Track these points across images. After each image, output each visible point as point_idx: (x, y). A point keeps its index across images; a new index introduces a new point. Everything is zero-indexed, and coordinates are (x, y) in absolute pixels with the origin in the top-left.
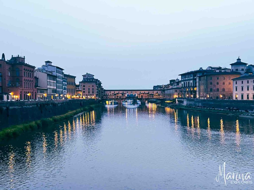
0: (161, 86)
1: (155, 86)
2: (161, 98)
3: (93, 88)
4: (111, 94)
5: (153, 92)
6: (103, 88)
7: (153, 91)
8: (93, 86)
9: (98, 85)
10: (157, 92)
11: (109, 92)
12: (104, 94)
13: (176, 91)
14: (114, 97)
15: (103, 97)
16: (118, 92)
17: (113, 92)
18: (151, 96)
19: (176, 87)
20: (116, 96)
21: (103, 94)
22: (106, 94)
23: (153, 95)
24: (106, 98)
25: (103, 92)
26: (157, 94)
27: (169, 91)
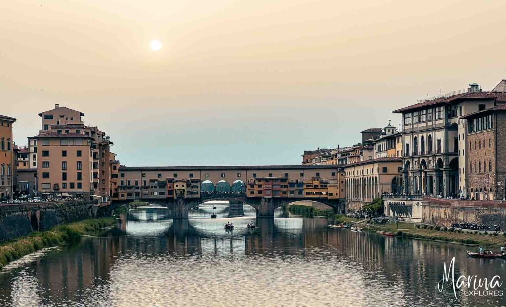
0: (331, 150)
1: (310, 152)
2: (331, 194)
4: (145, 182)
5: (302, 175)
6: (117, 162)
7: (302, 171)
8: (79, 153)
9: (97, 151)
10: (318, 174)
11: (139, 174)
12: (119, 184)
13: (385, 170)
14: (156, 194)
15: (116, 195)
16: (170, 175)
17: (153, 176)
18: (296, 187)
19: (384, 155)
20: (165, 190)
21: (115, 184)
22: (129, 182)
23: (302, 184)
24: (130, 198)
25: (115, 176)
26: (316, 183)
27: (360, 168)
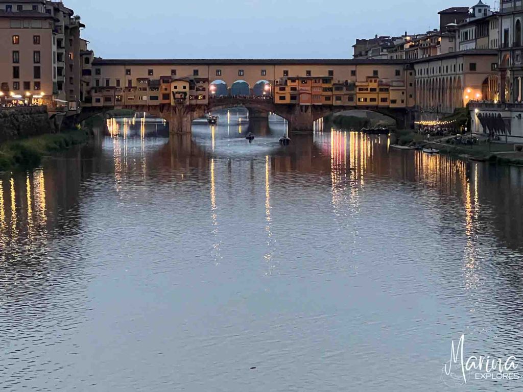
0: (394, 39)
1: (364, 41)
2: (394, 102)
3: (37, 47)
4: (130, 82)
5: (353, 73)
6: (91, 52)
7: (353, 68)
8: (36, 40)
9: (62, 36)
10: (376, 73)
11: (122, 69)
12: (93, 84)
13: (473, 67)
14: (145, 98)
15: (89, 100)
16: (166, 71)
17: (142, 72)
18: (344, 91)
19: (471, 46)
20: (159, 93)
21: (88, 84)
22: (108, 81)
23: (352, 86)
24: (108, 104)
25: (87, 72)
26: (373, 85)
27: (436, 65)
